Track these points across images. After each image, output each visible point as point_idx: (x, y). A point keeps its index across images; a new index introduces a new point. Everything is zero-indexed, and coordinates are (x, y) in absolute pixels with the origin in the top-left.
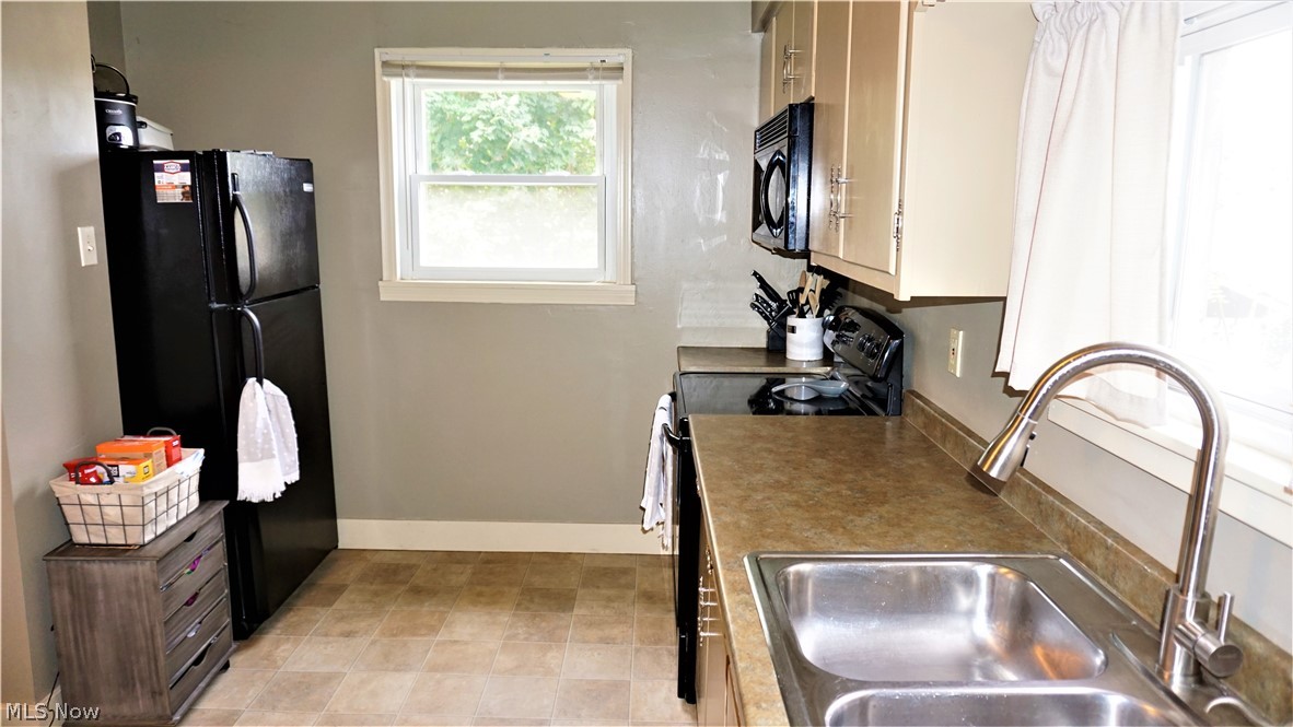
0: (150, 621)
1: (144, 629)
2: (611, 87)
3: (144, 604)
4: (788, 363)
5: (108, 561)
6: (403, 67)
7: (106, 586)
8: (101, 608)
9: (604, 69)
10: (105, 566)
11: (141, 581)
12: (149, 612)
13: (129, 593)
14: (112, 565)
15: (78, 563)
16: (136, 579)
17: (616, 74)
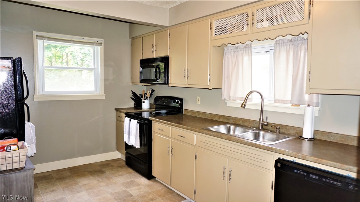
0: (30, 187)
1: (28, 190)
2: (99, 48)
3: (29, 183)
4: (142, 109)
5: (18, 172)
6: (43, 37)
7: (16, 180)
8: (14, 187)
9: (98, 43)
10: (17, 174)
11: (28, 176)
12: (30, 185)
13: (24, 181)
14: (19, 173)
15: (8, 175)
16: (27, 176)
17: (101, 45)
